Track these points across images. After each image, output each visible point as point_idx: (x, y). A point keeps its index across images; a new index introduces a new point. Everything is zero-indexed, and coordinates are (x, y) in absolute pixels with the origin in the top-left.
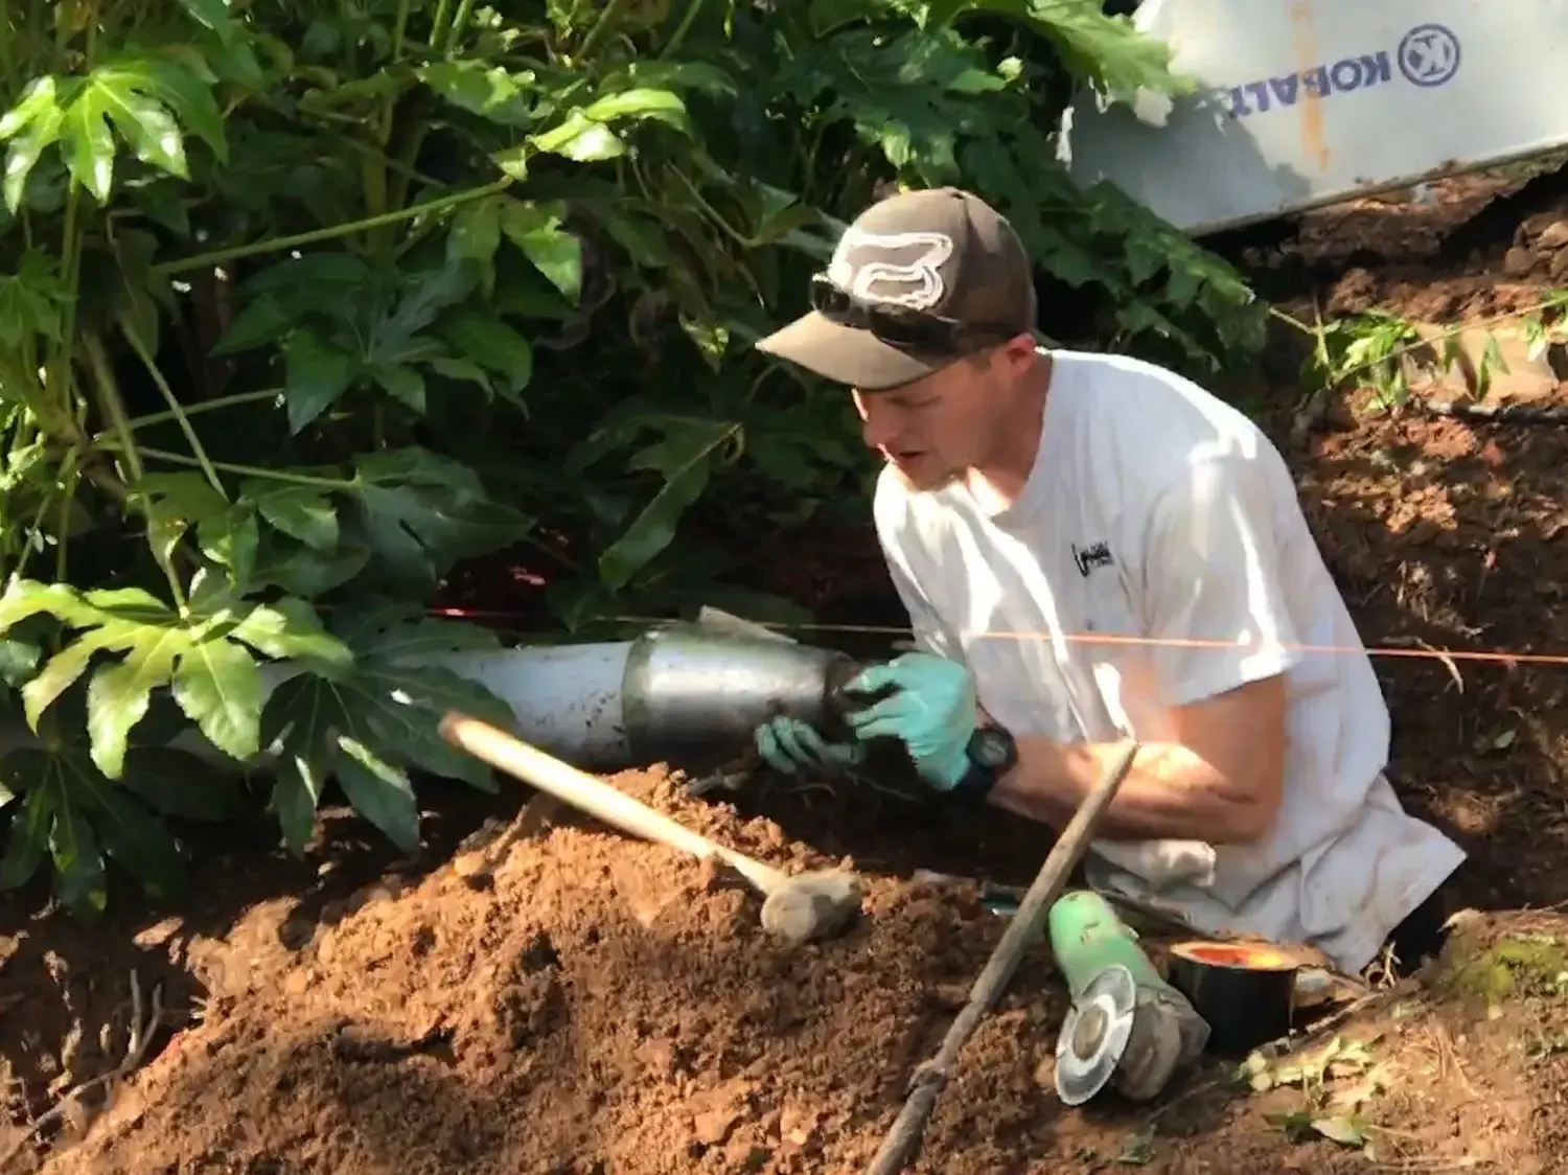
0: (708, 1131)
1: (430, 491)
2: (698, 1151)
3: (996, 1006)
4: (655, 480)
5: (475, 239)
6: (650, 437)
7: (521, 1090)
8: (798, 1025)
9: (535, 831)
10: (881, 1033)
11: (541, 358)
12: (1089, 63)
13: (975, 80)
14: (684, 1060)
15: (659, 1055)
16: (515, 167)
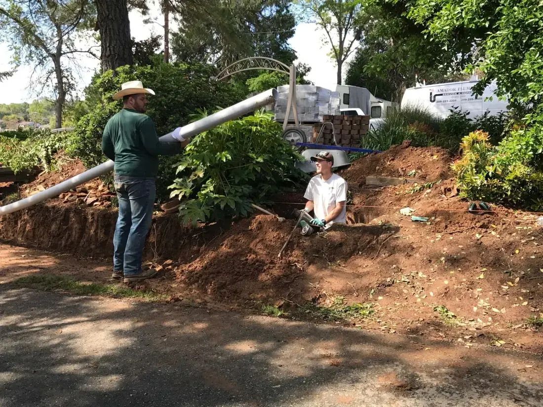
0: (275, 236)
1: (248, 188)
2: (274, 237)
3: (297, 228)
4: (263, 189)
5: (251, 168)
6: (263, 186)
7: (258, 234)
8: (281, 229)
9: (260, 214)
10: (288, 229)
11: (256, 178)
12: (298, 158)
13: (289, 159)
14: (272, 231)
15: (271, 230)
16: (254, 162)
